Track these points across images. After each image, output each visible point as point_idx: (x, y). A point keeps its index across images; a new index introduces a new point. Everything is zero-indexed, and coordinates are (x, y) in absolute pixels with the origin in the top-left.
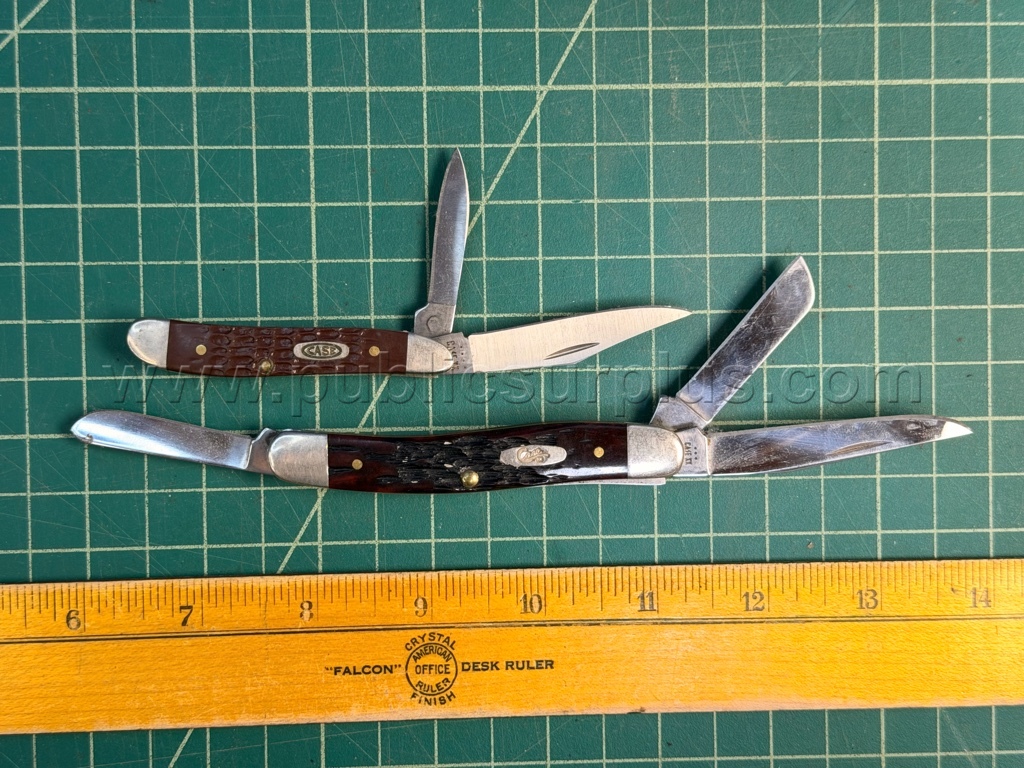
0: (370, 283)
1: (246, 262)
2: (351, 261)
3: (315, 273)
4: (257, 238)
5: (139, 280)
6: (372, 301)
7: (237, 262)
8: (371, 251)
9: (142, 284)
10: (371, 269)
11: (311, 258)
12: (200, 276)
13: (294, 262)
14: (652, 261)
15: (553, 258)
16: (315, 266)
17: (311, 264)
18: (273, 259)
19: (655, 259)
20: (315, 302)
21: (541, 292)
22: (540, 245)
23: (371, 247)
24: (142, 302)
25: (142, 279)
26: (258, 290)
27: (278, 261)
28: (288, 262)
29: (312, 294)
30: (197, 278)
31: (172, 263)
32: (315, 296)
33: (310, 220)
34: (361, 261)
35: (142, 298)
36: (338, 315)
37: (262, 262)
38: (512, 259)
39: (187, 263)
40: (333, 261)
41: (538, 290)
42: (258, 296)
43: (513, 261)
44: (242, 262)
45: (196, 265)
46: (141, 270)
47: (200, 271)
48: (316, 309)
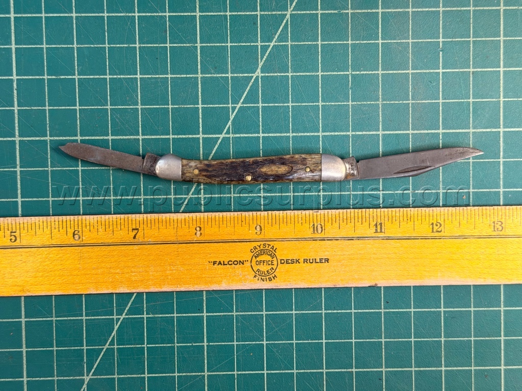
0: (228, 56)
1: (162, 45)
2: (218, 44)
3: (199, 51)
4: (168, 32)
5: (106, 56)
6: (229, 66)
7: (157, 45)
8: (229, 39)
9: (107, 57)
10: (229, 49)
11: (197, 43)
12: (138, 53)
13: (188, 45)
14: (380, 44)
15: (326, 43)
16: (199, 47)
17: (197, 46)
18: (177, 43)
19: (382, 43)
20: (199, 67)
21: (320, 61)
22: (320, 36)
23: (229, 37)
24: (108, 67)
25: (107, 54)
26: (169, 60)
27: (179, 45)
28: (185, 45)
29: (198, 63)
30: (137, 54)
31: (123, 46)
32: (199, 64)
33: (196, 23)
34: (224, 44)
35: (107, 64)
36: (212, 74)
37: (171, 45)
38: (304, 43)
39: (131, 46)
40: (208, 45)
41: (318, 60)
42: (169, 64)
43: (305, 44)
44: (160, 45)
45: (136, 47)
46: (107, 49)
47: (138, 50)
48: (199, 71)
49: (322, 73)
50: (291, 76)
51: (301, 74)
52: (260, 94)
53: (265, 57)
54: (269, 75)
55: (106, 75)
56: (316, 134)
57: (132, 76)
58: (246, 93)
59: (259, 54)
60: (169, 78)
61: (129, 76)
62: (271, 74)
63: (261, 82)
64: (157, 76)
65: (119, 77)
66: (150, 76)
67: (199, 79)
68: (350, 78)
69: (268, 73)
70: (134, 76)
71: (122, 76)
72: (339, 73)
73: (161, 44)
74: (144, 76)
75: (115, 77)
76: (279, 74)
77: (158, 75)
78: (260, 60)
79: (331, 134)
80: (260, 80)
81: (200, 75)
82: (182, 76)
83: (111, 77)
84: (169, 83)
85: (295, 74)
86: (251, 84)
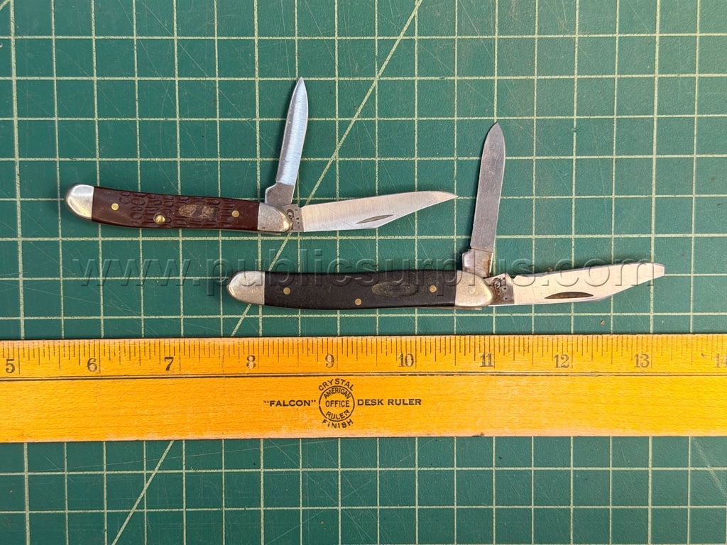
1: (210, 119)
3: (258, 128)
4: (218, 103)
5: (136, 131)
7: (204, 119)
9: (138, 134)
11: (255, 117)
12: (178, 128)
13: (244, 119)
14: (495, 121)
15: (425, 119)
16: (258, 123)
17: (255, 121)
18: (229, 117)
19: (498, 120)
20: (258, 148)
21: (416, 142)
22: (416, 110)
24: (138, 147)
25: (138, 130)
26: (218, 139)
27: (233, 119)
28: (240, 119)
29: (256, 143)
30: (176, 130)
31: (159, 119)
32: (258, 144)
33: (255, 90)
35: (138, 143)
36: (274, 158)
37: (221, 119)
38: (396, 119)
39: (169, 119)
40: (271, 119)
41: (414, 141)
42: (218, 144)
44: (208, 119)
45: (176, 121)
46: (138, 124)
47: (178, 125)
48: (258, 153)
49: (419, 159)
50: (379, 161)
51: (391, 159)
52: (338, 184)
53: (345, 136)
54: (350, 159)
55: (136, 157)
56: (410, 237)
57: (170, 159)
58: (319, 182)
59: (337, 133)
60: (219, 163)
61: (165, 159)
62: (352, 159)
63: (339, 169)
64: (203, 160)
65: (153, 159)
66: (193, 160)
67: (258, 164)
68: (455, 165)
69: (348, 158)
70: (173, 159)
71: (157, 159)
72: (441, 159)
73: (209, 117)
74: (186, 160)
75: (148, 160)
76: (362, 159)
77: (204, 158)
78: (337, 140)
79: (429, 237)
80: (337, 166)
81: (260, 159)
82: (236, 159)
83: (143, 159)
84: (219, 168)
85: (383, 159)
86: (325, 171)
